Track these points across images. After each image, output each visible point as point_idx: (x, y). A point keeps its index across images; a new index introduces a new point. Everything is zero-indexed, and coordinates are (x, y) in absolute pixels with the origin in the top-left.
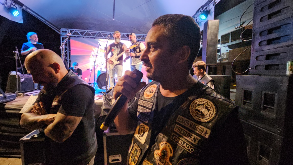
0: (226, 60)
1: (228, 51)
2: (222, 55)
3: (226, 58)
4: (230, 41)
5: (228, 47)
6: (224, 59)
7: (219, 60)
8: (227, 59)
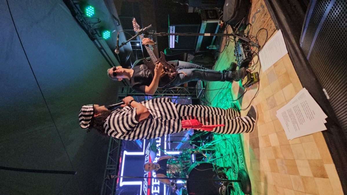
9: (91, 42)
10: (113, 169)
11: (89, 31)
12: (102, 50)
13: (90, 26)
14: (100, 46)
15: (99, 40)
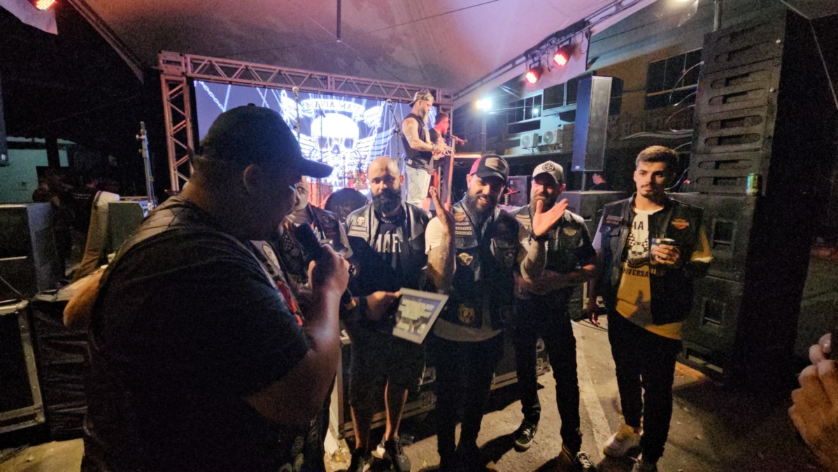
4: (565, 103)
5: (559, 117)
6: (551, 146)
8: (556, 147)
9: (523, 51)
10: (329, 87)
11: (537, 51)
12: (511, 66)
13: (544, 53)
14: (517, 62)
15: (525, 63)
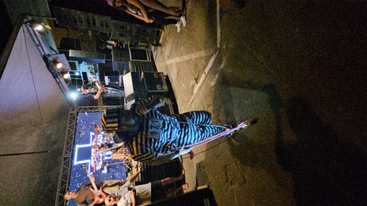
0: (96, 66)
1: (86, 63)
2: (90, 69)
3: (94, 65)
5: (81, 64)
6: (95, 68)
7: (95, 72)
9: (54, 79)
12: (60, 84)
13: (56, 71)
